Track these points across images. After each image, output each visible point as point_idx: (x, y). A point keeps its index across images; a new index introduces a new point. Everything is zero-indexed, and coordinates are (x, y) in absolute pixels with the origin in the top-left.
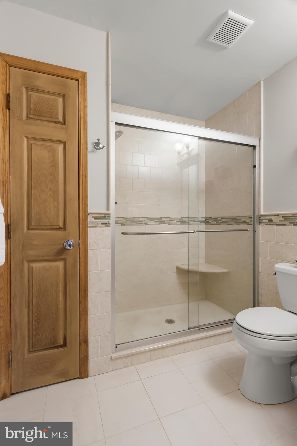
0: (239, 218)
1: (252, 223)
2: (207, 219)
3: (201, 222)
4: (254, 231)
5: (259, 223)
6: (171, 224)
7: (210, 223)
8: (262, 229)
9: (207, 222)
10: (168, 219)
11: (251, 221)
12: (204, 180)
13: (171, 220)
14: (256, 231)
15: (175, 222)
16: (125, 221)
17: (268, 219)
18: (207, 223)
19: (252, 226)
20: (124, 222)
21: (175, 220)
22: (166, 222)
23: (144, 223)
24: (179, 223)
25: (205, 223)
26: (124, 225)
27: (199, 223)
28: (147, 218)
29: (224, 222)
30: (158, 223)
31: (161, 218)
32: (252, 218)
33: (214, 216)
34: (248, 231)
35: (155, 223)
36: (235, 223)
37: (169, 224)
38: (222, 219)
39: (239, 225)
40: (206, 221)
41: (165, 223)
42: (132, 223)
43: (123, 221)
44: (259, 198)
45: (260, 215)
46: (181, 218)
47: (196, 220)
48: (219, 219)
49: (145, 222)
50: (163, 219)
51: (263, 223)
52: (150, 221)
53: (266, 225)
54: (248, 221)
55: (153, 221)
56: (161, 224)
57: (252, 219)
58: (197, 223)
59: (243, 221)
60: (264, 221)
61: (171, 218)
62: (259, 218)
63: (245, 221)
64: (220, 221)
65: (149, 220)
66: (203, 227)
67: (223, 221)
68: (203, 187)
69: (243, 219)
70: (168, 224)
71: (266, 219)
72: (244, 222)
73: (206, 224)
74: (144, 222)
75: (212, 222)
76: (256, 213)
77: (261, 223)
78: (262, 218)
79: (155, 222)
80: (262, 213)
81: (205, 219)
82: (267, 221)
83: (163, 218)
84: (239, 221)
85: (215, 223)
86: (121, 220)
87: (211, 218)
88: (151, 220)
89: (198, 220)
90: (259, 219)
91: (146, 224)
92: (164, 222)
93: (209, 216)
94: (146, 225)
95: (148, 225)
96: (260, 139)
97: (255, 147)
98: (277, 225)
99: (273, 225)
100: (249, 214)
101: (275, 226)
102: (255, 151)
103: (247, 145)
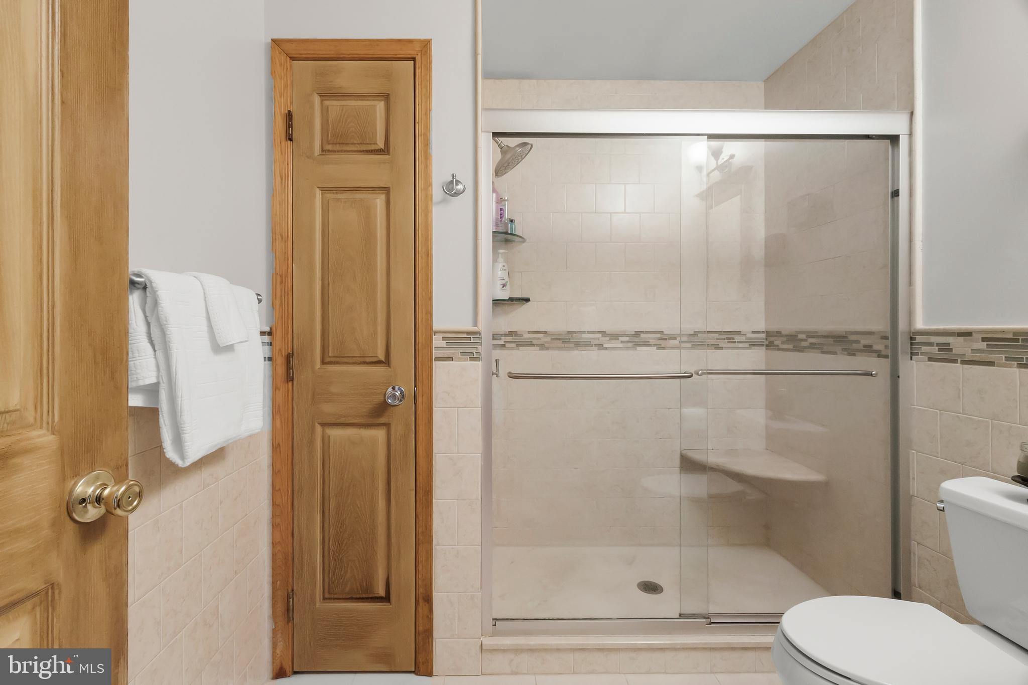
0: (852, 338)
1: (889, 352)
2: (768, 334)
3: (753, 343)
4: (895, 377)
5: (912, 354)
6: (664, 348)
7: (778, 346)
8: (918, 371)
9: (770, 342)
10: (659, 336)
11: (886, 347)
12: (761, 233)
13: (665, 339)
14: (899, 377)
15: (676, 342)
16: (548, 339)
17: (938, 344)
18: (770, 346)
19: (889, 360)
20: (547, 342)
21: (675, 339)
22: (652, 342)
23: (595, 345)
24: (689, 345)
25: (763, 345)
26: (547, 349)
27: (747, 345)
28: (603, 333)
29: (812, 347)
30: (630, 345)
31: (637, 334)
32: (886, 338)
33: (788, 326)
34: (872, 375)
35: (621, 345)
36: (843, 350)
37: (660, 348)
38: (808, 337)
39: (854, 355)
40: (766, 339)
41: (650, 345)
42: (567, 345)
43: (546, 339)
44: (911, 283)
45: (913, 330)
46: (692, 333)
47: (737, 338)
48: (801, 336)
49: (597, 342)
50: (642, 336)
51: (923, 354)
52: (611, 339)
53: (930, 359)
54: (879, 346)
55: (618, 339)
56: (638, 348)
57: (888, 342)
58: (741, 345)
59: (865, 346)
60: (925, 349)
61: (665, 333)
62: (911, 338)
63: (871, 346)
64: (804, 344)
65: (608, 338)
66: (755, 358)
67: (811, 344)
68: (759, 253)
69: (865, 341)
70: (658, 349)
71: (931, 344)
72: (868, 349)
73: (767, 349)
74: (593, 342)
75: (783, 343)
76: (902, 326)
77: (917, 354)
78: (919, 339)
79: (622, 342)
80: (920, 324)
81: (763, 336)
82: (935, 349)
83: (643, 332)
84: (855, 346)
85: (791, 346)
86: (539, 339)
87: (778, 334)
88: (614, 337)
89: (743, 339)
90: (911, 344)
91: (601, 347)
92: (646, 344)
93: (774, 327)
94: (599, 349)
95: (606, 349)
96: (912, 114)
97: (894, 139)
98: (964, 362)
99: (954, 361)
100: (881, 325)
101: (959, 365)
102: (896, 150)
103: (868, 137)
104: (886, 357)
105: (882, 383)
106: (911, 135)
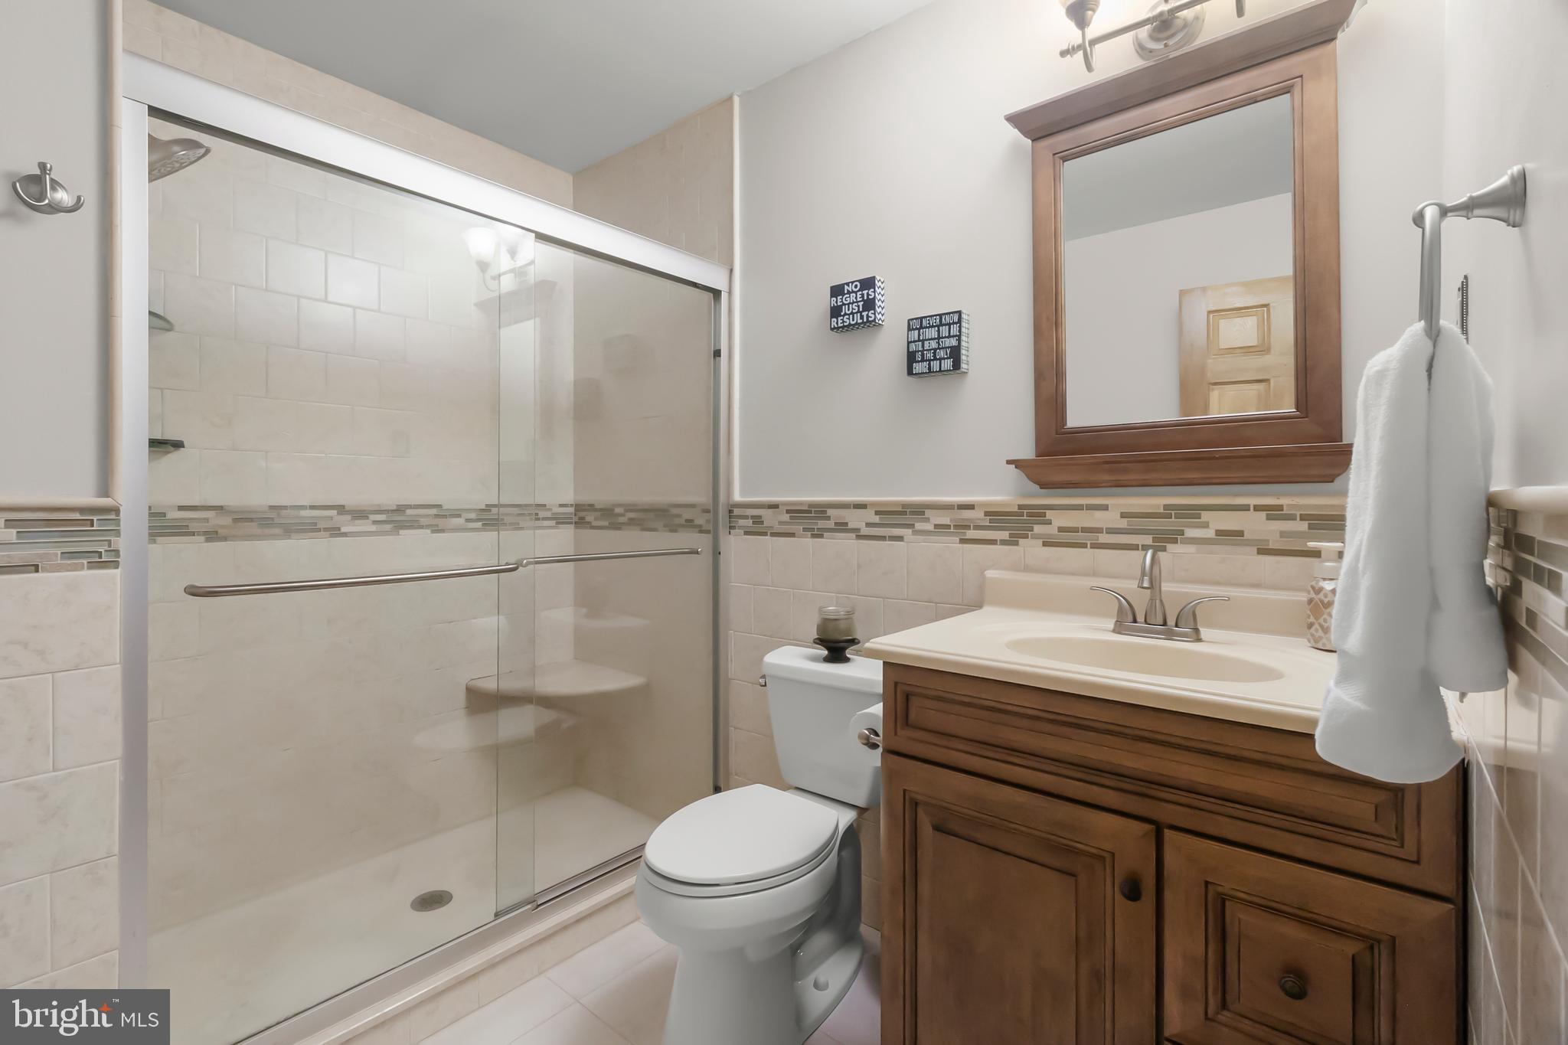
0: (675, 511)
1: (711, 528)
2: (579, 507)
3: (560, 521)
4: (716, 553)
5: (731, 528)
6: (442, 531)
7: (589, 523)
8: (736, 546)
9: (582, 518)
10: (434, 511)
11: (708, 521)
12: (567, 372)
13: (445, 516)
14: (720, 553)
15: (460, 521)
16: (227, 521)
17: (752, 517)
18: (581, 523)
19: (710, 536)
20: (223, 527)
21: (459, 516)
22: (424, 521)
23: (326, 529)
24: (479, 525)
25: (571, 523)
26: (225, 539)
27: (552, 523)
28: (341, 509)
29: (632, 522)
30: (388, 527)
31: (400, 509)
32: (708, 511)
33: (602, 497)
34: (697, 553)
35: (374, 528)
36: (665, 526)
37: (437, 530)
38: (627, 511)
39: (675, 531)
40: (575, 515)
41: (422, 527)
42: (267, 531)
43: (215, 520)
44: (729, 452)
45: (731, 502)
46: (484, 507)
47: (542, 514)
48: (618, 510)
49: (329, 525)
50: (409, 512)
51: (740, 527)
52: (355, 518)
53: (746, 533)
54: (700, 521)
55: (367, 518)
56: (401, 532)
57: (710, 516)
58: (546, 523)
59: (687, 521)
60: (741, 522)
61: (445, 507)
62: (730, 511)
63: (691, 521)
64: (622, 520)
65: (349, 517)
66: (560, 540)
67: (631, 519)
68: (566, 400)
69: (687, 514)
70: (433, 532)
71: (746, 517)
72: (690, 524)
73: (576, 528)
74: (322, 525)
75: (596, 519)
76: (722, 498)
77: (734, 527)
78: (737, 511)
79: (375, 522)
80: (737, 497)
81: (571, 510)
82: (749, 522)
83: (410, 507)
84: (677, 521)
85: (606, 523)
86: (207, 520)
87: (591, 507)
88: (360, 514)
89: (548, 514)
90: (730, 517)
91: (335, 532)
92: (413, 524)
93: (586, 498)
94: (332, 536)
95: (345, 535)
96: (731, 271)
97: (716, 293)
98: (773, 535)
99: (764, 534)
100: (702, 498)
101: (768, 537)
102: (717, 307)
103: (695, 285)
104: (708, 532)
105: (704, 560)
106: (730, 293)
